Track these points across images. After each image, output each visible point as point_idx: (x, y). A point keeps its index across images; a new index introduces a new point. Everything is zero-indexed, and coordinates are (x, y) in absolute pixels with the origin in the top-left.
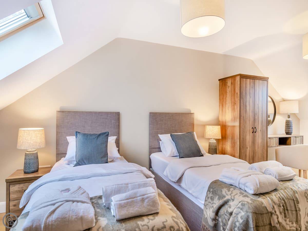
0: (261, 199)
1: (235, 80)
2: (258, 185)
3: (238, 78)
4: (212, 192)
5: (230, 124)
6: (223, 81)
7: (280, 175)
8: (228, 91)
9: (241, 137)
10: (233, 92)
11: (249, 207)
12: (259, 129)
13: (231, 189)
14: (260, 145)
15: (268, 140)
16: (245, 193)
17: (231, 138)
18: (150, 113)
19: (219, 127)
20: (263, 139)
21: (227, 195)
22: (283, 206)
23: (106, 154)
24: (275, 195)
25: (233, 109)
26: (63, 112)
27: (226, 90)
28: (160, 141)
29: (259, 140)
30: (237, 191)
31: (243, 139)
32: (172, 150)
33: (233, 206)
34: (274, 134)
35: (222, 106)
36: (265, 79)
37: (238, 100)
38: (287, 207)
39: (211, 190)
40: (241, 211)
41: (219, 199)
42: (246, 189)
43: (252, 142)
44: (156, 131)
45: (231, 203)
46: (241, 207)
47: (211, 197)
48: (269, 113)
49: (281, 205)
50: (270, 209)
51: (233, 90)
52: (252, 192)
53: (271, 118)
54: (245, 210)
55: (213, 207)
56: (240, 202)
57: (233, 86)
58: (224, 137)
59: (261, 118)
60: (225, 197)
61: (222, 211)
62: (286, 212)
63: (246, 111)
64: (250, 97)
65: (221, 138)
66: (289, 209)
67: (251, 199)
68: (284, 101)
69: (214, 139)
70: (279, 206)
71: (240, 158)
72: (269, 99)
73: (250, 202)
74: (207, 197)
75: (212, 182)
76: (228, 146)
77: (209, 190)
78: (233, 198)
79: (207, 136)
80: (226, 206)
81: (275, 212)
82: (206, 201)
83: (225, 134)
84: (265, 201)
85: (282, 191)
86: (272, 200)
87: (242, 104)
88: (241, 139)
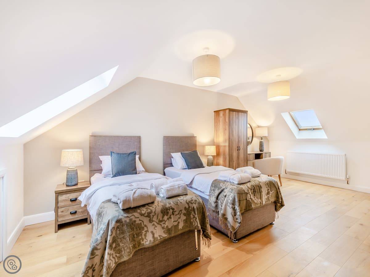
0: (241, 186)
1: (225, 112)
2: (240, 178)
3: (227, 111)
4: (214, 186)
5: (222, 144)
6: (217, 112)
7: (252, 174)
8: (221, 120)
9: (230, 153)
10: (224, 121)
11: (235, 191)
12: (242, 147)
13: (225, 183)
14: (242, 159)
15: (248, 155)
16: (233, 184)
17: (223, 154)
18: (164, 137)
19: (215, 147)
20: (244, 155)
21: (223, 186)
22: (253, 189)
23: (135, 169)
24: (249, 184)
25: (225, 133)
26: (95, 136)
27: (219, 119)
28: (172, 159)
29: (242, 155)
30: (229, 183)
31: (231, 155)
32: (182, 165)
33: (226, 192)
34: (252, 152)
35: (217, 131)
36: (245, 112)
37: (227, 127)
38: (255, 190)
39: (213, 185)
40: (231, 194)
41: (218, 189)
42: (234, 181)
43: (237, 157)
44: (169, 150)
45: (225, 190)
46: (231, 191)
47: (213, 189)
48: (248, 136)
49: (252, 189)
50: (246, 191)
51: (224, 120)
52: (237, 183)
53: (250, 140)
54: (233, 192)
55: (214, 195)
56: (230, 189)
57: (224, 116)
58: (218, 154)
59: (243, 139)
60: (222, 188)
61: (220, 196)
62: (255, 193)
63: (233, 135)
64: (236, 125)
65: (216, 155)
66: (256, 191)
67: (236, 187)
68: (259, 127)
69: (211, 156)
70: (251, 190)
71: (229, 167)
72: (248, 126)
73: (236, 188)
74: (211, 190)
75: (214, 181)
76: (221, 160)
77: (212, 186)
78: (226, 187)
79: (206, 153)
80: (223, 193)
81: (249, 193)
82: (210, 192)
83: (219, 152)
84: (244, 187)
85: (253, 182)
86: (247, 186)
87: (230, 130)
88: (230, 155)
